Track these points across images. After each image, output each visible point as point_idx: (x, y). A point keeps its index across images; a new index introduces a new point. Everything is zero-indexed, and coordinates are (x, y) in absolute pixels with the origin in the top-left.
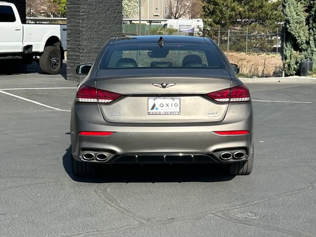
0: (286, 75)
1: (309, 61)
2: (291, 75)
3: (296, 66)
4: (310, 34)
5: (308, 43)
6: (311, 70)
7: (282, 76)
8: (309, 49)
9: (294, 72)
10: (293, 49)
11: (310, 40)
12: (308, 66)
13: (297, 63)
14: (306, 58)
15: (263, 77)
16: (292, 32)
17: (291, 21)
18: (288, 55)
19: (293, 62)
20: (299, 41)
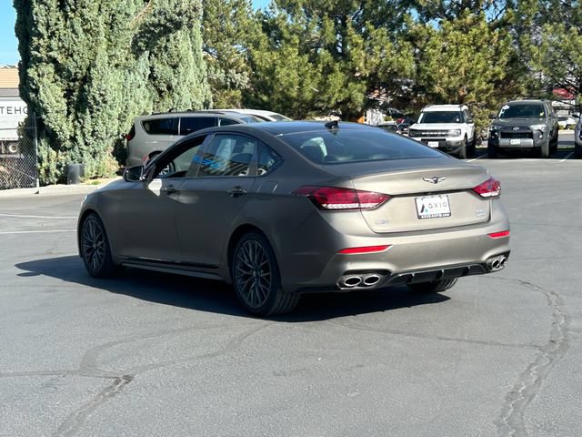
0: (42, 184)
1: (78, 164)
2: (51, 183)
3: (58, 172)
4: (75, 127)
5: (73, 139)
6: (83, 175)
7: (35, 186)
8: (76, 147)
9: (56, 180)
10: (50, 149)
11: (76, 135)
12: (78, 171)
13: (59, 167)
14: (72, 160)
15: (5, 189)
16: (50, 125)
17: (50, 110)
18: (45, 156)
19: (53, 166)
20: (61, 136)
